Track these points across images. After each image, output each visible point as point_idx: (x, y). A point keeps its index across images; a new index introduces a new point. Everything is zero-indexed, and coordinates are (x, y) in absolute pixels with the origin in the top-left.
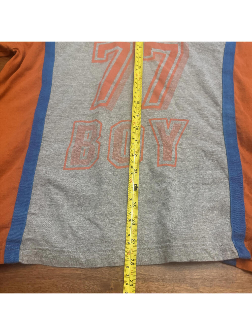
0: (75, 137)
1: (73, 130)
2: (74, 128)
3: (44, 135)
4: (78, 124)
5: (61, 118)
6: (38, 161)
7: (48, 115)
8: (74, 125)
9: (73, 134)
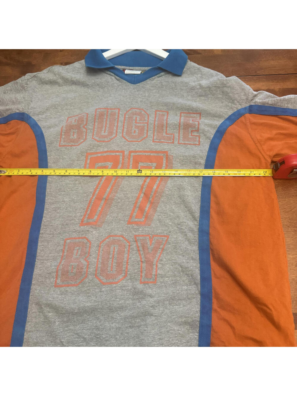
0: (65, 254)
1: (64, 248)
2: (64, 245)
3: (38, 254)
4: (68, 241)
5: (54, 236)
6: (33, 280)
7: (41, 234)
8: (65, 242)
9: (63, 252)
